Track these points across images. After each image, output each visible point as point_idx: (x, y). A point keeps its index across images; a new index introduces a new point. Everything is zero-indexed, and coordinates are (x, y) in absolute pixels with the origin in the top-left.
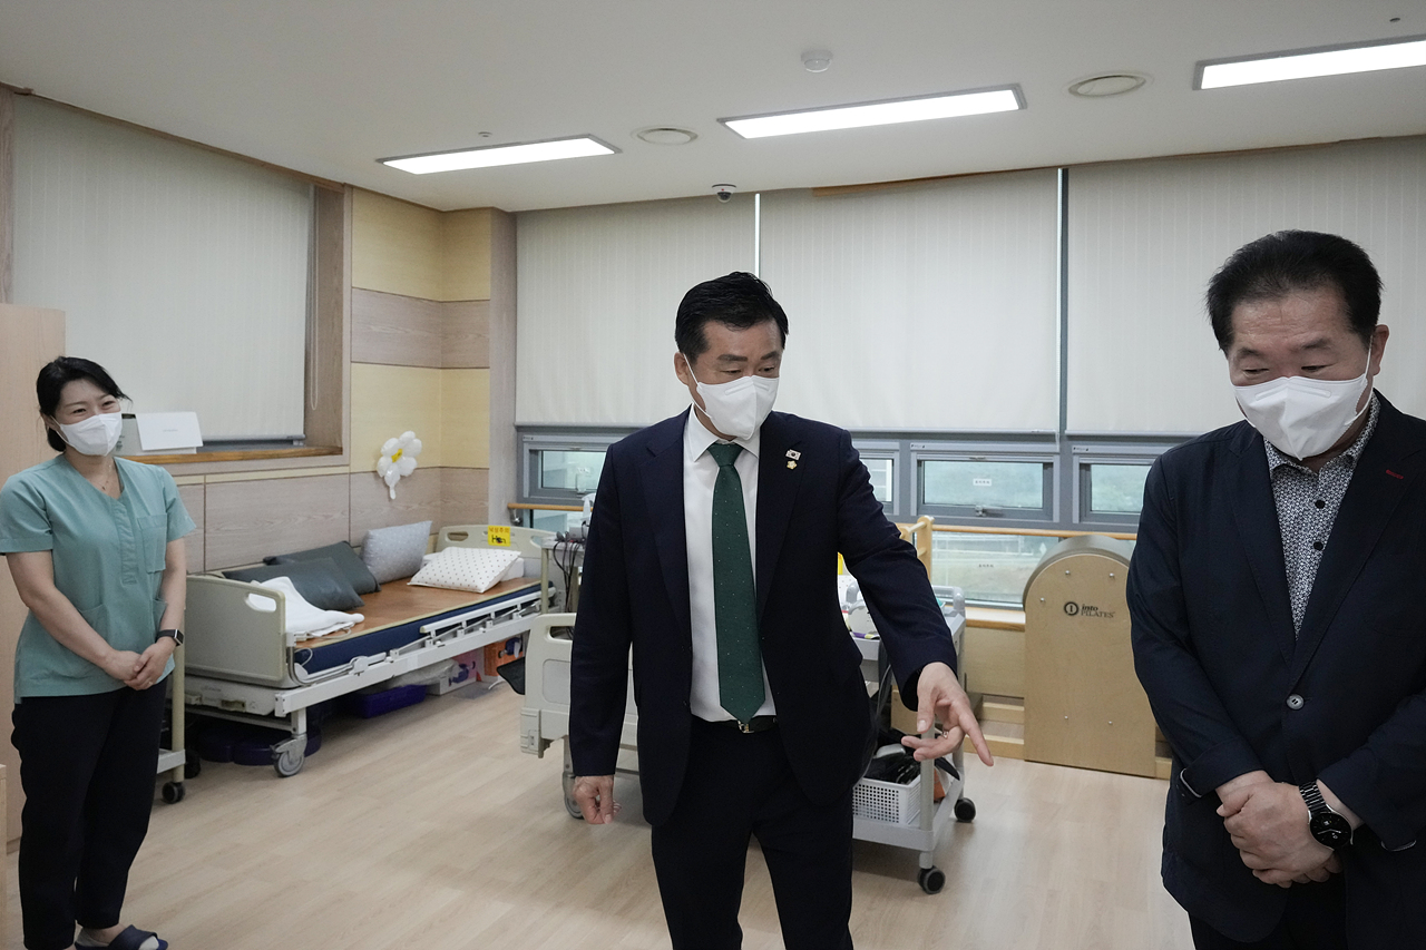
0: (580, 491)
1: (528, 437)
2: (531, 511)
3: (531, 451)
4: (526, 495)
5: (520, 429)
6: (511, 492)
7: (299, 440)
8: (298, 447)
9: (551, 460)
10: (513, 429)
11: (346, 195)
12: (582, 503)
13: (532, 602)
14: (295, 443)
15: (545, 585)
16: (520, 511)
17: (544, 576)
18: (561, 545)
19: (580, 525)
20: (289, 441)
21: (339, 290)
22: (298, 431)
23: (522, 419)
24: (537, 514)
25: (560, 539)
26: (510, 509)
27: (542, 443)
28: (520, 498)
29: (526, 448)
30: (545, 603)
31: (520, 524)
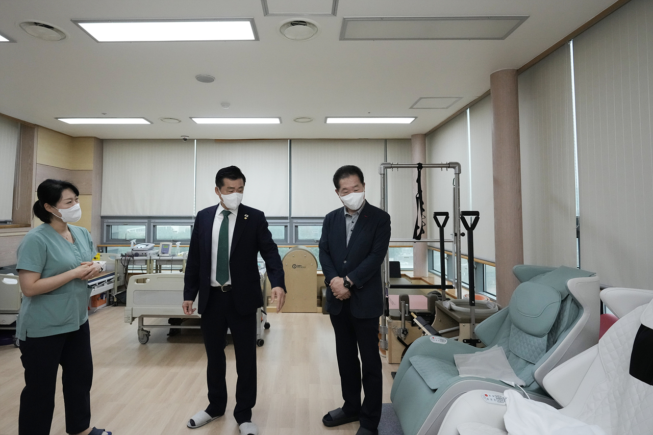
0: (127, 239)
1: (106, 220)
2: (106, 248)
3: (107, 226)
4: (105, 241)
5: (103, 217)
6: (99, 240)
7: (10, 222)
8: (8, 225)
9: (114, 229)
10: (100, 218)
11: (35, 129)
12: (130, 244)
13: (111, 279)
14: (8, 223)
15: (116, 273)
16: (102, 248)
17: (116, 269)
18: (124, 258)
19: (131, 251)
20: (5, 222)
21: (31, 164)
22: (9, 218)
23: (103, 214)
24: (108, 249)
25: (122, 256)
26: (98, 247)
27: (113, 222)
28: (102, 242)
29: (105, 224)
30: (116, 280)
31: (102, 252)
